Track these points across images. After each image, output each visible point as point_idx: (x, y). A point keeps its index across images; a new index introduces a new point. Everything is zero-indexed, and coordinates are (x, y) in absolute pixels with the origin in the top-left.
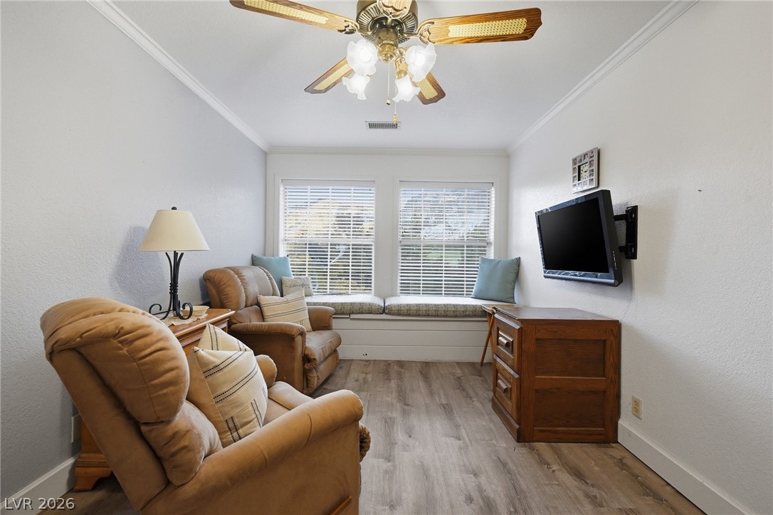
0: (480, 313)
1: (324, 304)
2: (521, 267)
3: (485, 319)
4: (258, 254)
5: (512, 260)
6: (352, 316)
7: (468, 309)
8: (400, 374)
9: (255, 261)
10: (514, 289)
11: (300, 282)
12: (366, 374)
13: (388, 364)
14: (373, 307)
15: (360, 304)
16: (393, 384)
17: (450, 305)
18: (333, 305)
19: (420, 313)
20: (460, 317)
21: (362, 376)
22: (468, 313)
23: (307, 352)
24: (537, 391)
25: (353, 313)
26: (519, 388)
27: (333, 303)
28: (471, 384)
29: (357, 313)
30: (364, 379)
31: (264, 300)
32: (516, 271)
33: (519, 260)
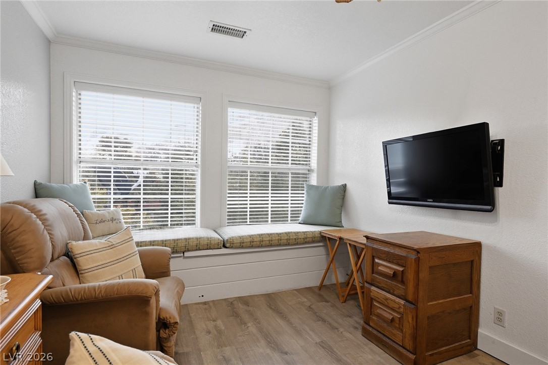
0: (319, 239)
1: (152, 243)
2: (346, 192)
3: (321, 244)
4: (41, 180)
5: (339, 186)
6: (186, 254)
7: (309, 236)
8: (251, 314)
9: (39, 191)
10: (341, 213)
11: (108, 217)
12: (214, 321)
13: (230, 304)
14: (212, 242)
15: (197, 239)
16: (252, 328)
17: (291, 232)
18: (164, 243)
19: (264, 243)
20: (300, 244)
21: (211, 325)
22: (308, 240)
23: (163, 315)
24: (428, 318)
25: (188, 251)
26: (415, 319)
27: (163, 241)
28: (325, 311)
29: (193, 250)
30: (216, 327)
31: (78, 246)
32: (342, 197)
33: (345, 186)
